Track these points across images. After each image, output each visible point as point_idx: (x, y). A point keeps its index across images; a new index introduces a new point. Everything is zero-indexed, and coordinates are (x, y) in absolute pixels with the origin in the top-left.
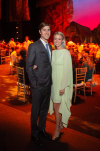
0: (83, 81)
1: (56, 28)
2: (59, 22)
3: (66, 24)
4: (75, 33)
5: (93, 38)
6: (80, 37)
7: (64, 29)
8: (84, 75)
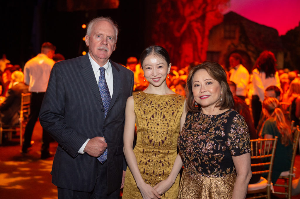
0: (266, 176)
1: (184, 27)
2: (192, 13)
3: (211, 19)
4: (236, 42)
5: (285, 56)
6: (250, 53)
7: (207, 33)
8: (268, 160)
